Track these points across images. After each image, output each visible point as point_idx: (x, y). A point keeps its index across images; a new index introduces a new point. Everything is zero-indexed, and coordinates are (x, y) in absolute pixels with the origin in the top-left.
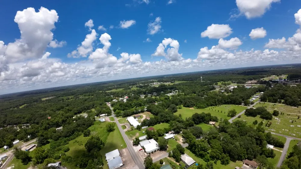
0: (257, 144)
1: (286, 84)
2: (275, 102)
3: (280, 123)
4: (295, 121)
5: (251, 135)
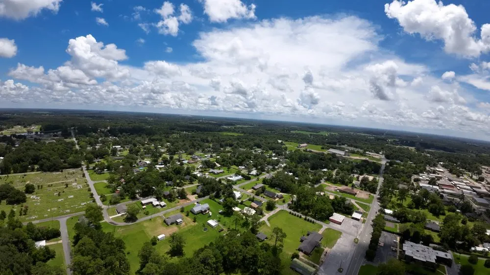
0: (20, 251)
1: (39, 139)
2: (25, 171)
3: (41, 202)
4: (63, 192)
5: (5, 241)
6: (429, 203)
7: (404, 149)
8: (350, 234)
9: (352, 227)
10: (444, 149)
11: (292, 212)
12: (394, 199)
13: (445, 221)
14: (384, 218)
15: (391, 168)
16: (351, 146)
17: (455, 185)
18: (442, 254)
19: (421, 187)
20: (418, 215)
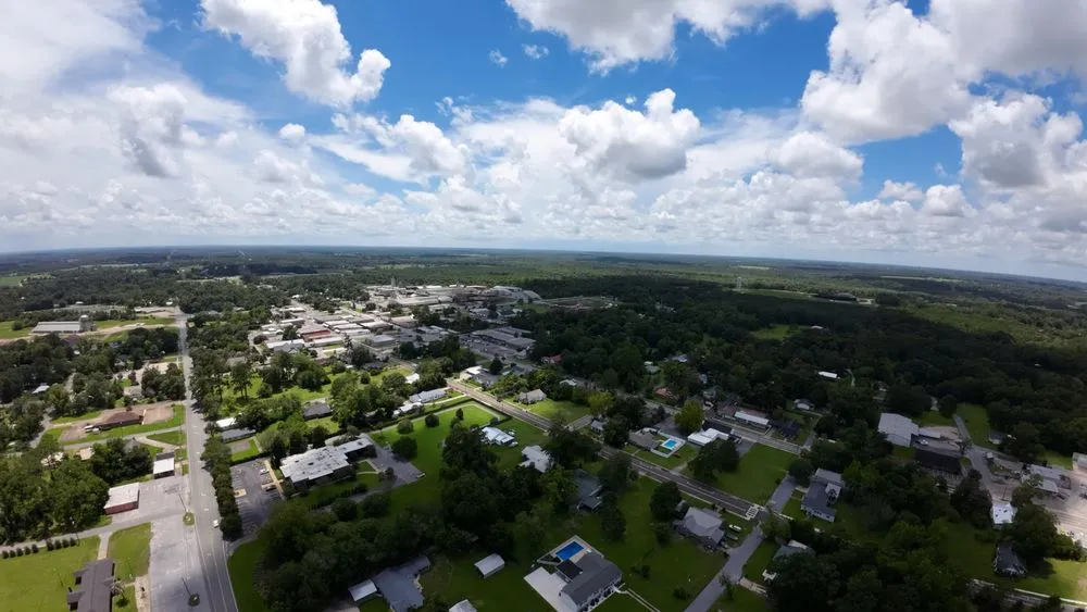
6: (296, 374)
7: (219, 283)
8: (168, 514)
9: (166, 496)
10: (296, 270)
11: (8, 549)
12: (227, 393)
13: (335, 393)
14: (222, 441)
15: (200, 330)
16: (93, 301)
17: (330, 327)
18: (352, 446)
19: (272, 350)
20: (285, 403)
